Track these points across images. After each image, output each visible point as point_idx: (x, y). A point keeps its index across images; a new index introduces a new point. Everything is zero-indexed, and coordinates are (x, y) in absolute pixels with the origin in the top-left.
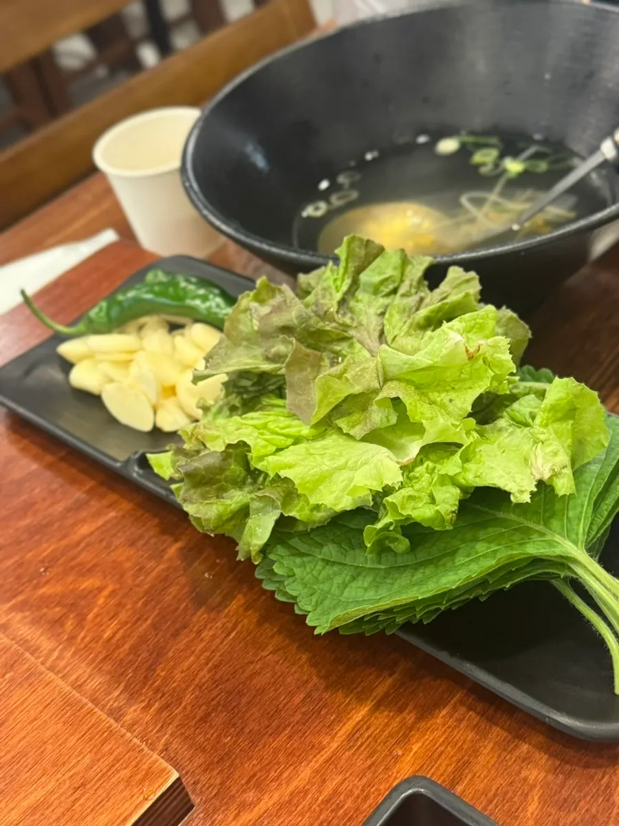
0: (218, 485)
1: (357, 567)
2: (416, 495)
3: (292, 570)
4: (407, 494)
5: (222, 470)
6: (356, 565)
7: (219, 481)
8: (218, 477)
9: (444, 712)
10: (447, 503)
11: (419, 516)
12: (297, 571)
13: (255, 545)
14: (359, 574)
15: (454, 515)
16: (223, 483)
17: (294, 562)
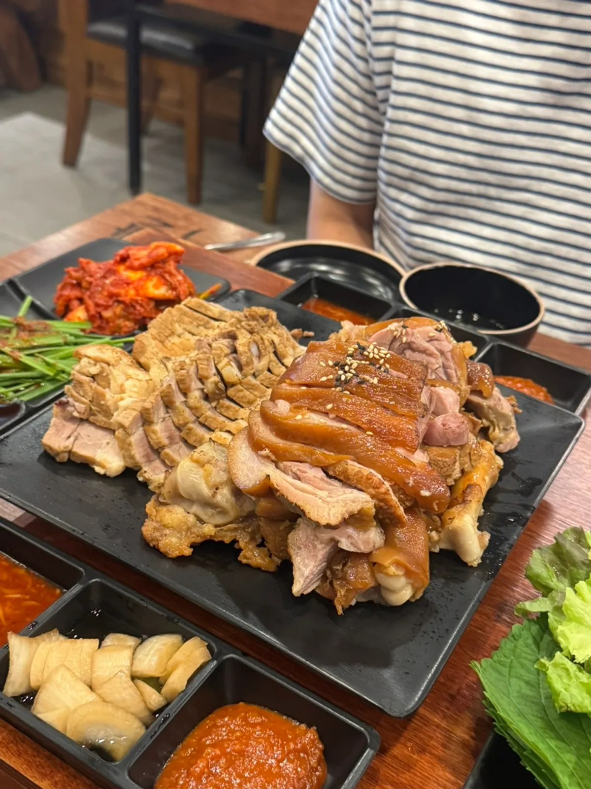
0: (563, 567)
1: (539, 684)
2: (572, 675)
3: (520, 638)
4: (568, 667)
5: (574, 564)
6: (541, 682)
7: (567, 567)
8: (569, 565)
9: (449, 775)
10: (572, 698)
11: (551, 678)
12: (521, 642)
13: (524, 605)
14: (532, 686)
15: (566, 708)
16: (567, 570)
17: (528, 639)
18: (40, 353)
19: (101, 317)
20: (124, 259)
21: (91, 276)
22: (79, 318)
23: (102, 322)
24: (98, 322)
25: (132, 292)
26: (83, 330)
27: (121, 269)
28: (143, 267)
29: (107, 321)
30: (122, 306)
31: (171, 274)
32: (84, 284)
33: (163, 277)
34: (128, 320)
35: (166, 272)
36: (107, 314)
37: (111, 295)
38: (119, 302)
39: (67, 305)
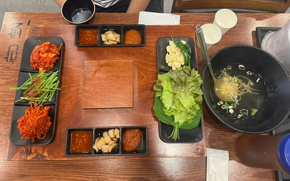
18: (43, 86)
33: (51, 52)
34: (52, 64)
39: (36, 68)
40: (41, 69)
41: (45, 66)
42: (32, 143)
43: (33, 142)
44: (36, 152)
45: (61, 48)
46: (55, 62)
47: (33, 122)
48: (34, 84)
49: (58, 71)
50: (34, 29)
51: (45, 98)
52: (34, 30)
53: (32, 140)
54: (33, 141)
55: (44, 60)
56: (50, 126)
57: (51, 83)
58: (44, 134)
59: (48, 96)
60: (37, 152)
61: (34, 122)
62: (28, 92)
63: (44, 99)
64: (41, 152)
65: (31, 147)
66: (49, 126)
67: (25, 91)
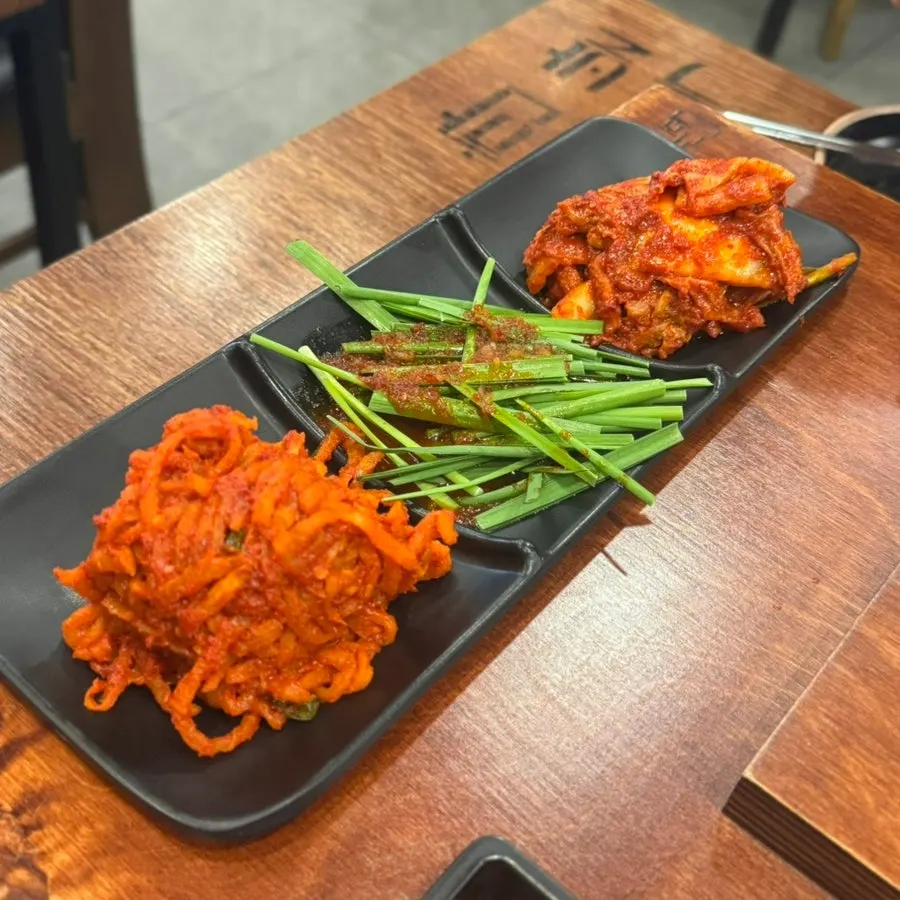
18: (522, 397)
19: (624, 313)
20: (672, 190)
21: (610, 224)
22: (580, 310)
23: (624, 323)
24: (617, 323)
25: (689, 268)
26: (589, 338)
27: (666, 209)
28: (712, 214)
29: (635, 323)
30: (667, 294)
31: (771, 237)
32: (592, 237)
33: (753, 241)
34: (677, 324)
35: (762, 232)
36: (637, 308)
37: (647, 271)
38: (663, 286)
39: (553, 278)
40: (581, 299)
41: (637, 296)
42: (72, 708)
43: (89, 704)
44: (25, 819)
45: (819, 284)
46: (714, 332)
47: (287, 514)
48: (463, 341)
49: (704, 382)
50: (687, 117)
51: (462, 482)
52: (680, 121)
53: (96, 685)
54: (97, 697)
55: (659, 250)
56: (346, 698)
57: (596, 418)
58: (237, 720)
59: (487, 486)
60: (26, 830)
61: (302, 512)
62: (378, 358)
63: (451, 483)
64: (62, 857)
65: (32, 739)
66: (332, 694)
67: (369, 338)
